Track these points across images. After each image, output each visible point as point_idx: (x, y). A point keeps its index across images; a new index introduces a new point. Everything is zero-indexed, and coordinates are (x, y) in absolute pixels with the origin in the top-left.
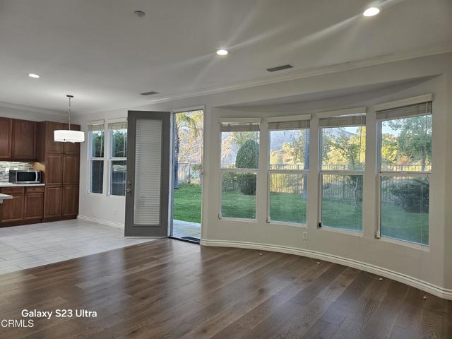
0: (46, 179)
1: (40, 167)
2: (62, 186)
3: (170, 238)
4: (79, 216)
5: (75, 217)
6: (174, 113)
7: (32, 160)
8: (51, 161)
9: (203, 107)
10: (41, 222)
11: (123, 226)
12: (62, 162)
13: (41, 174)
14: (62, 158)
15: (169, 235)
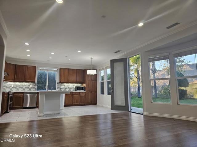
0: (86, 89)
1: (84, 85)
2: (91, 92)
3: (130, 112)
4: (97, 104)
5: (96, 104)
6: (129, 58)
7: (82, 83)
8: (88, 82)
9: (140, 53)
10: (85, 105)
11: (110, 107)
12: (91, 83)
13: (85, 87)
14: (91, 82)
15: (129, 111)
